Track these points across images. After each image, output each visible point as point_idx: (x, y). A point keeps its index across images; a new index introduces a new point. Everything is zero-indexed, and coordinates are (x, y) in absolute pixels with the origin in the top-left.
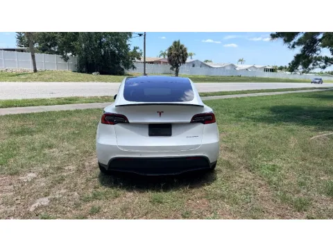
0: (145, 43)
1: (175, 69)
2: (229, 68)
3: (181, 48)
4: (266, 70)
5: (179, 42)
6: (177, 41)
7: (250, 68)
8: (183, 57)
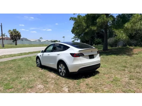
0: (2, 30)
1: (15, 42)
2: (38, 41)
3: (17, 32)
4: (52, 42)
5: (16, 30)
6: (15, 29)
7: (46, 41)
8: (19, 37)
